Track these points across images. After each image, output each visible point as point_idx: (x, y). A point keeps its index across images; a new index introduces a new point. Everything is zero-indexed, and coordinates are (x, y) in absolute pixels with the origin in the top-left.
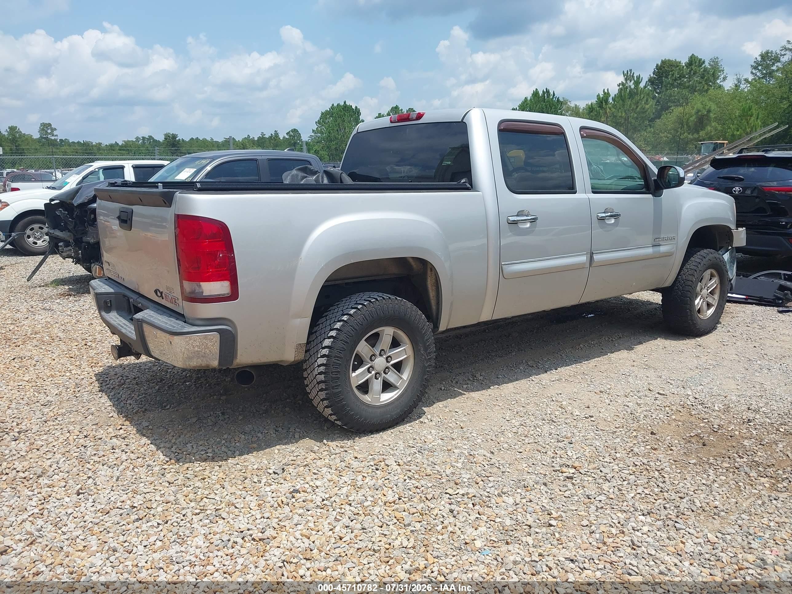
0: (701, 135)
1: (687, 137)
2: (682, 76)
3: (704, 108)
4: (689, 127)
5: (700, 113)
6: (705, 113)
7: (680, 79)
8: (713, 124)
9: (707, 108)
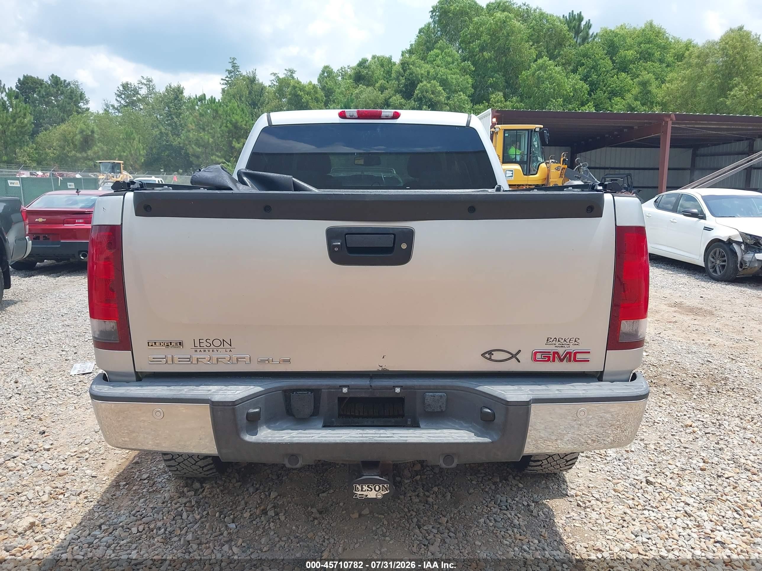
0: (89, 154)
1: (75, 156)
2: (48, 94)
3: (87, 128)
4: (75, 146)
5: (84, 133)
6: (90, 133)
7: (48, 97)
8: (98, 145)
9: (90, 128)
